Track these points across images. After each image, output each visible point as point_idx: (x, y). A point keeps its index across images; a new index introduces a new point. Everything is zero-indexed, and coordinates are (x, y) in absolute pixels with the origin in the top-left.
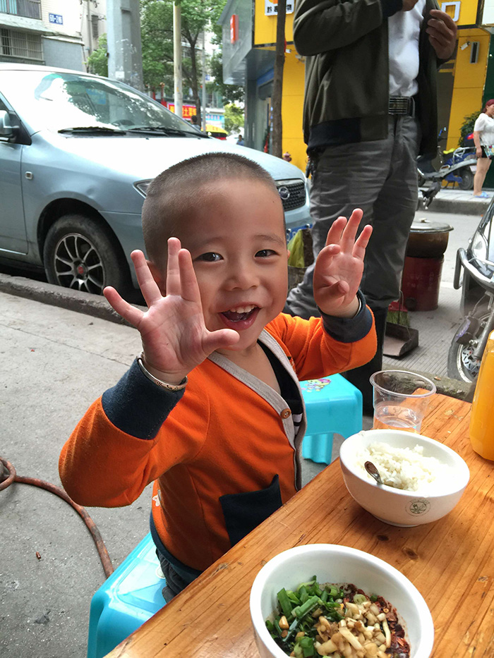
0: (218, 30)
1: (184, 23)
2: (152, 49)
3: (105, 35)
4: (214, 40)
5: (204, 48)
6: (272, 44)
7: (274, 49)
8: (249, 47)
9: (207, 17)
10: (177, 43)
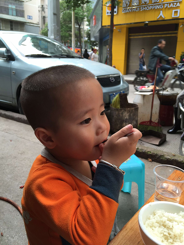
0: (89, 21)
1: (76, 19)
2: (64, 28)
3: (47, 23)
4: (88, 25)
5: (83, 28)
6: (109, 26)
7: (109, 27)
8: (100, 27)
9: (85, 16)
10: (73, 26)
